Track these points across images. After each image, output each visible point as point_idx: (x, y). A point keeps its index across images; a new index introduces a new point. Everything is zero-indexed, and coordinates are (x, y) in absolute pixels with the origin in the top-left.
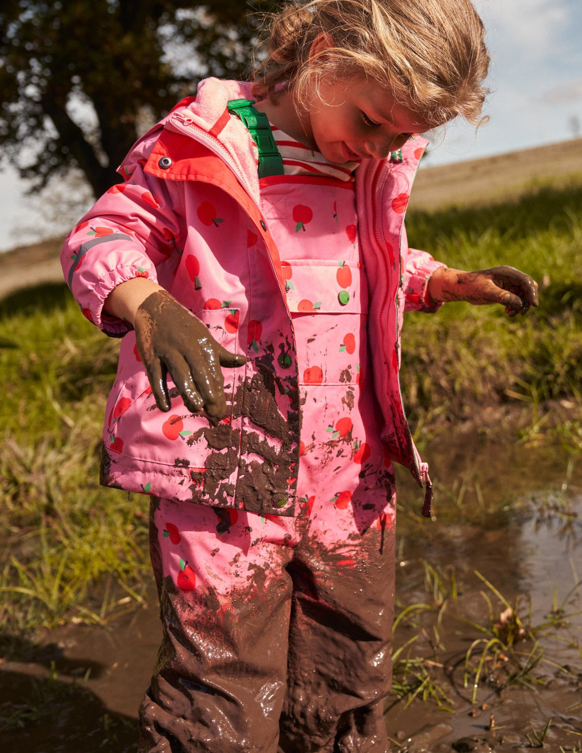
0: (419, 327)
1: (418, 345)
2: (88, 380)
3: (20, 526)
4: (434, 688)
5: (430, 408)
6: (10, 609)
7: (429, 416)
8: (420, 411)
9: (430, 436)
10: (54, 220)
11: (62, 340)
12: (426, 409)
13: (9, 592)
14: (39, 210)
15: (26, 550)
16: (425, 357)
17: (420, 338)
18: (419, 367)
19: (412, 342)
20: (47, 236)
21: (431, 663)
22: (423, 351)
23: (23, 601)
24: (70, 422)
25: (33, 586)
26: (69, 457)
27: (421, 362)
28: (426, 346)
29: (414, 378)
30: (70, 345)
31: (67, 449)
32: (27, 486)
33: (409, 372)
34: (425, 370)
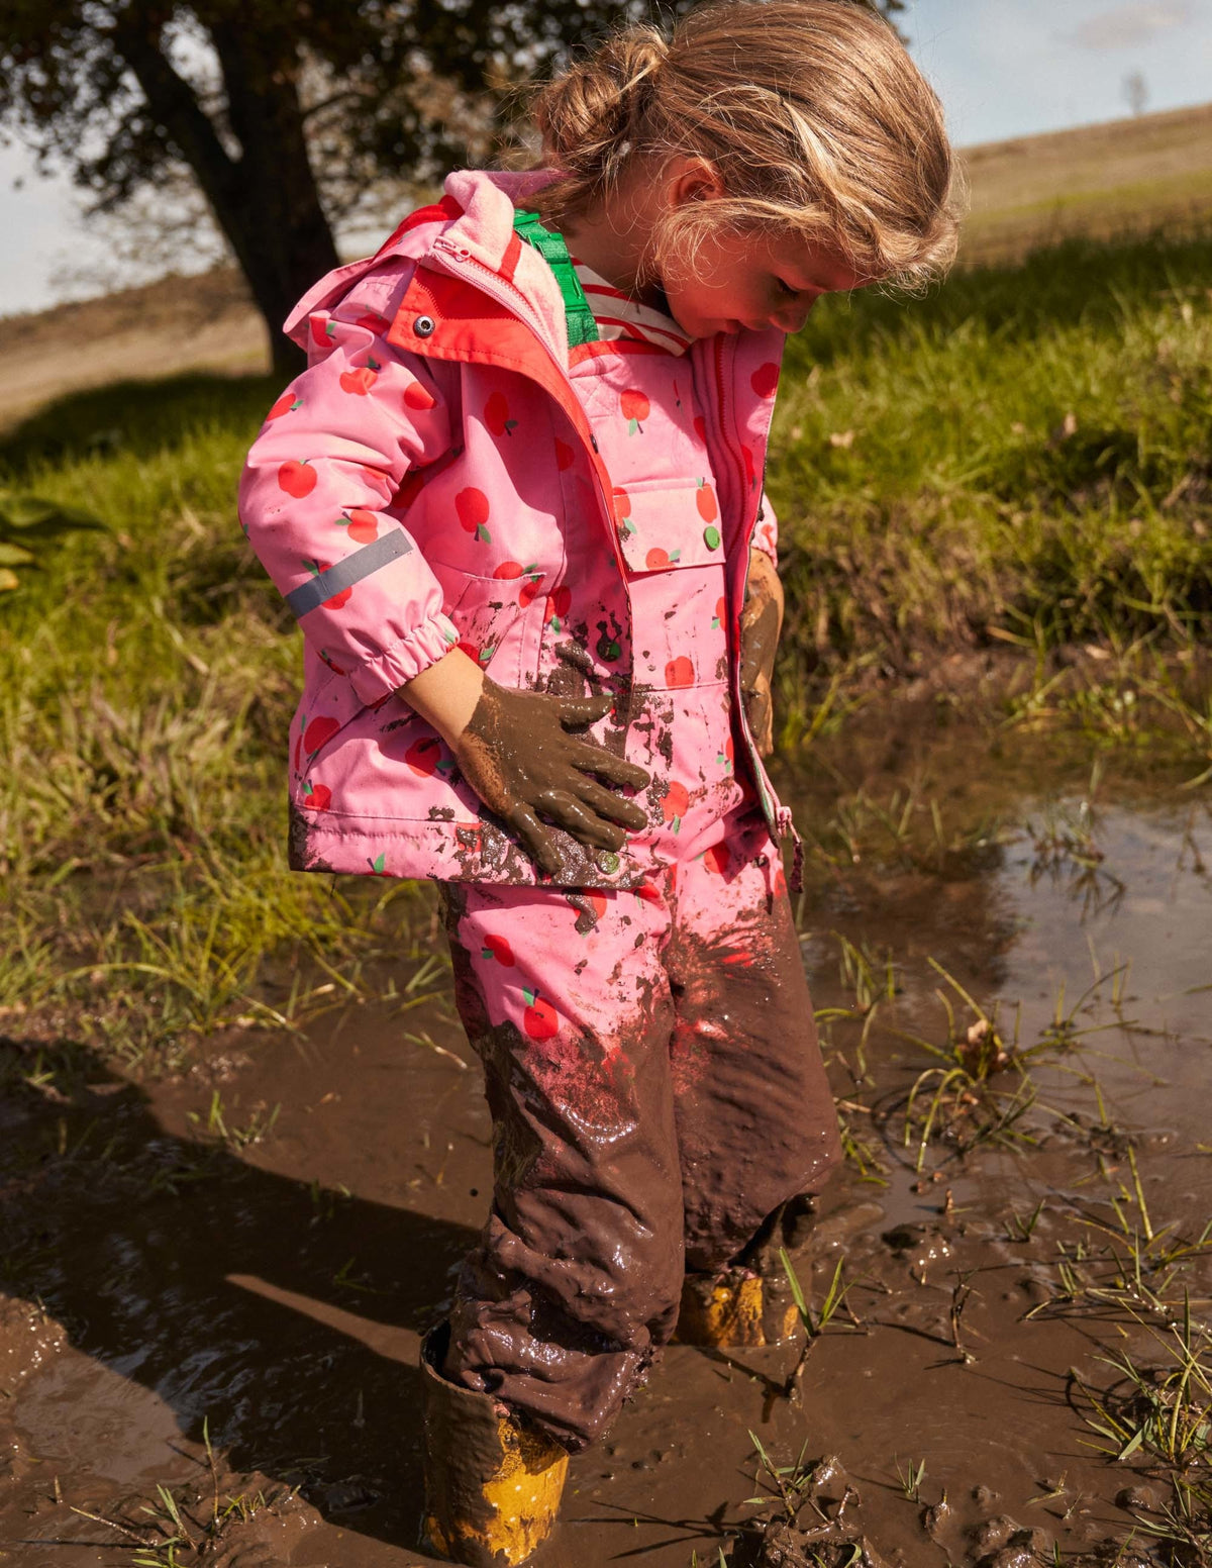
0: (836, 508)
1: (833, 541)
2: (228, 587)
3: (128, 854)
4: (855, 1147)
5: (852, 656)
6: (128, 999)
7: (850, 668)
8: (834, 660)
9: (851, 707)
10: (135, 255)
11: (177, 510)
12: (845, 657)
13: (126, 971)
14: (105, 236)
15: (148, 897)
16: (844, 563)
17: (835, 526)
18: (833, 581)
19: (823, 534)
20: (119, 285)
21: (850, 1105)
22: (841, 551)
23: (150, 986)
24: (202, 667)
25: (165, 962)
26: (203, 729)
27: (838, 570)
28: (848, 544)
29: (824, 600)
30: (191, 519)
31: (199, 714)
32: (134, 781)
33: (815, 590)
34: (843, 586)
